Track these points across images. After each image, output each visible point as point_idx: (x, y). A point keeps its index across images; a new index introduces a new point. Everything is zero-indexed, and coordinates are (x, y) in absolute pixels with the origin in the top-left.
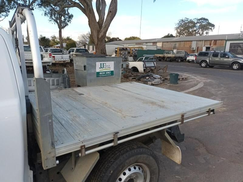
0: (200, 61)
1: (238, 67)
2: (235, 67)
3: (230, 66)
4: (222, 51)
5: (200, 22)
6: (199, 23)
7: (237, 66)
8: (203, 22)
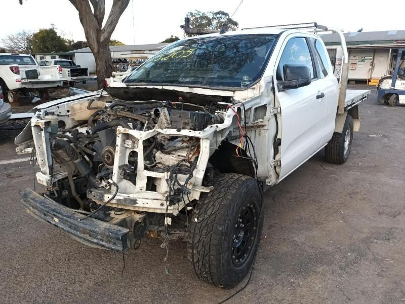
5: (218, 18)
8: (221, 17)
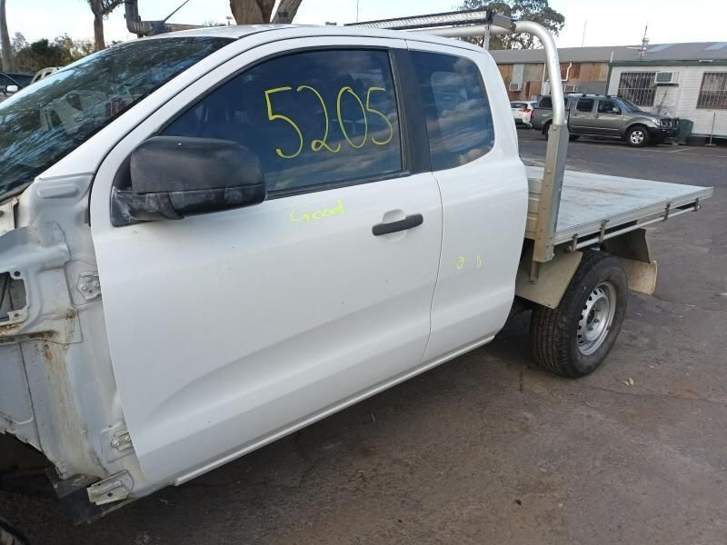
0: (543, 123)
1: (642, 139)
2: (636, 138)
3: (621, 138)
4: (601, 96)
5: (524, 7)
6: (521, 10)
7: (641, 136)
8: (531, 6)
